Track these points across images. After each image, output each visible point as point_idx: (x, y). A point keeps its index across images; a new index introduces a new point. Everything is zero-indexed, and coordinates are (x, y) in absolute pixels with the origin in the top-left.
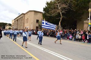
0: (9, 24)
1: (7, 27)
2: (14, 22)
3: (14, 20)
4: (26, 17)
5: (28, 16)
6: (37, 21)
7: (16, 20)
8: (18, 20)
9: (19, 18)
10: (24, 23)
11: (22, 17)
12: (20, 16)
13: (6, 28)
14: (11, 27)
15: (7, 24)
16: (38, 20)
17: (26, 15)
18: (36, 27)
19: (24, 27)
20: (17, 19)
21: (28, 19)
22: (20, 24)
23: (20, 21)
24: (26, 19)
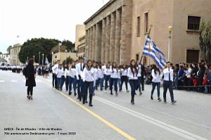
3: (86, 23)
5: (145, 2)
8: (100, 23)
9: (108, 13)
10: (130, 36)
11: (120, 9)
12: (108, 5)
14: (73, 56)
15: (57, 42)
18: (188, 50)
19: (130, 54)
20: (97, 21)
21: (147, 14)
22: (111, 40)
23: (111, 29)
24: (139, 17)
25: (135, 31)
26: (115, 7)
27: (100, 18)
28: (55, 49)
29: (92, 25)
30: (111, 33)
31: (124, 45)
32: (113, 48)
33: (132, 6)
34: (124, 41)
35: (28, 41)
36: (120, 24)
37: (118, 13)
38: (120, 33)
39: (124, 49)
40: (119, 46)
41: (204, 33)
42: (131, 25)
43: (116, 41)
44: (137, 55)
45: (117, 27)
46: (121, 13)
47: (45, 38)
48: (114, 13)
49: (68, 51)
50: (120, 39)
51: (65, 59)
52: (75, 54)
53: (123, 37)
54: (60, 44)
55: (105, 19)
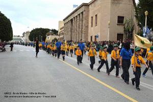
0: (52, 30)
2: (63, 25)
3: (64, 20)
4: (92, 10)
5: (95, 9)
6: (121, 20)
7: (67, 21)
8: (72, 20)
9: (76, 14)
10: (87, 27)
11: (82, 13)
12: (76, 10)
14: (57, 37)
16: (123, 17)
17: (90, 7)
18: (118, 34)
19: (87, 36)
20: (70, 19)
21: (96, 15)
22: (78, 29)
23: (78, 23)
24: (92, 17)
25: (90, 24)
26: (79, 12)
27: (72, 17)
28: (47, 33)
30: (78, 25)
31: (85, 32)
32: (79, 33)
33: (88, 11)
34: (84, 29)
36: (82, 21)
37: (81, 15)
38: (82, 26)
39: (85, 34)
40: (82, 32)
41: (126, 25)
42: (88, 21)
44: (91, 37)
45: (80, 22)
46: (83, 15)
47: (43, 28)
48: (79, 15)
50: (82, 28)
51: (53, 39)
53: (84, 27)
54: (51, 31)
55: (74, 18)
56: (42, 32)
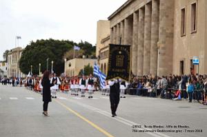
1: (73, 66)
3: (111, 18)
7: (118, 20)
8: (130, 18)
10: (171, 35)
13: (67, 67)
15: (72, 44)
19: (171, 60)
20: (125, 15)
21: (194, 5)
22: (146, 42)
23: (146, 26)
24: (183, 10)
25: (178, 29)
27: (131, 11)
28: (68, 54)
29: (119, 21)
30: (145, 32)
31: (163, 48)
32: (149, 52)
34: (164, 42)
35: (32, 43)
36: (158, 20)
38: (158, 31)
39: (164, 54)
42: (173, 20)
43: (153, 42)
44: (182, 62)
45: (153, 23)
46: (158, 4)
48: (150, 4)
49: (87, 57)
50: (158, 40)
51: (83, 68)
52: (96, 61)
53: (161, 38)
54: (76, 48)
55: (137, 12)
56: (53, 51)
